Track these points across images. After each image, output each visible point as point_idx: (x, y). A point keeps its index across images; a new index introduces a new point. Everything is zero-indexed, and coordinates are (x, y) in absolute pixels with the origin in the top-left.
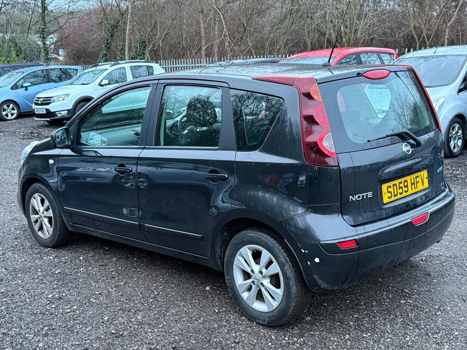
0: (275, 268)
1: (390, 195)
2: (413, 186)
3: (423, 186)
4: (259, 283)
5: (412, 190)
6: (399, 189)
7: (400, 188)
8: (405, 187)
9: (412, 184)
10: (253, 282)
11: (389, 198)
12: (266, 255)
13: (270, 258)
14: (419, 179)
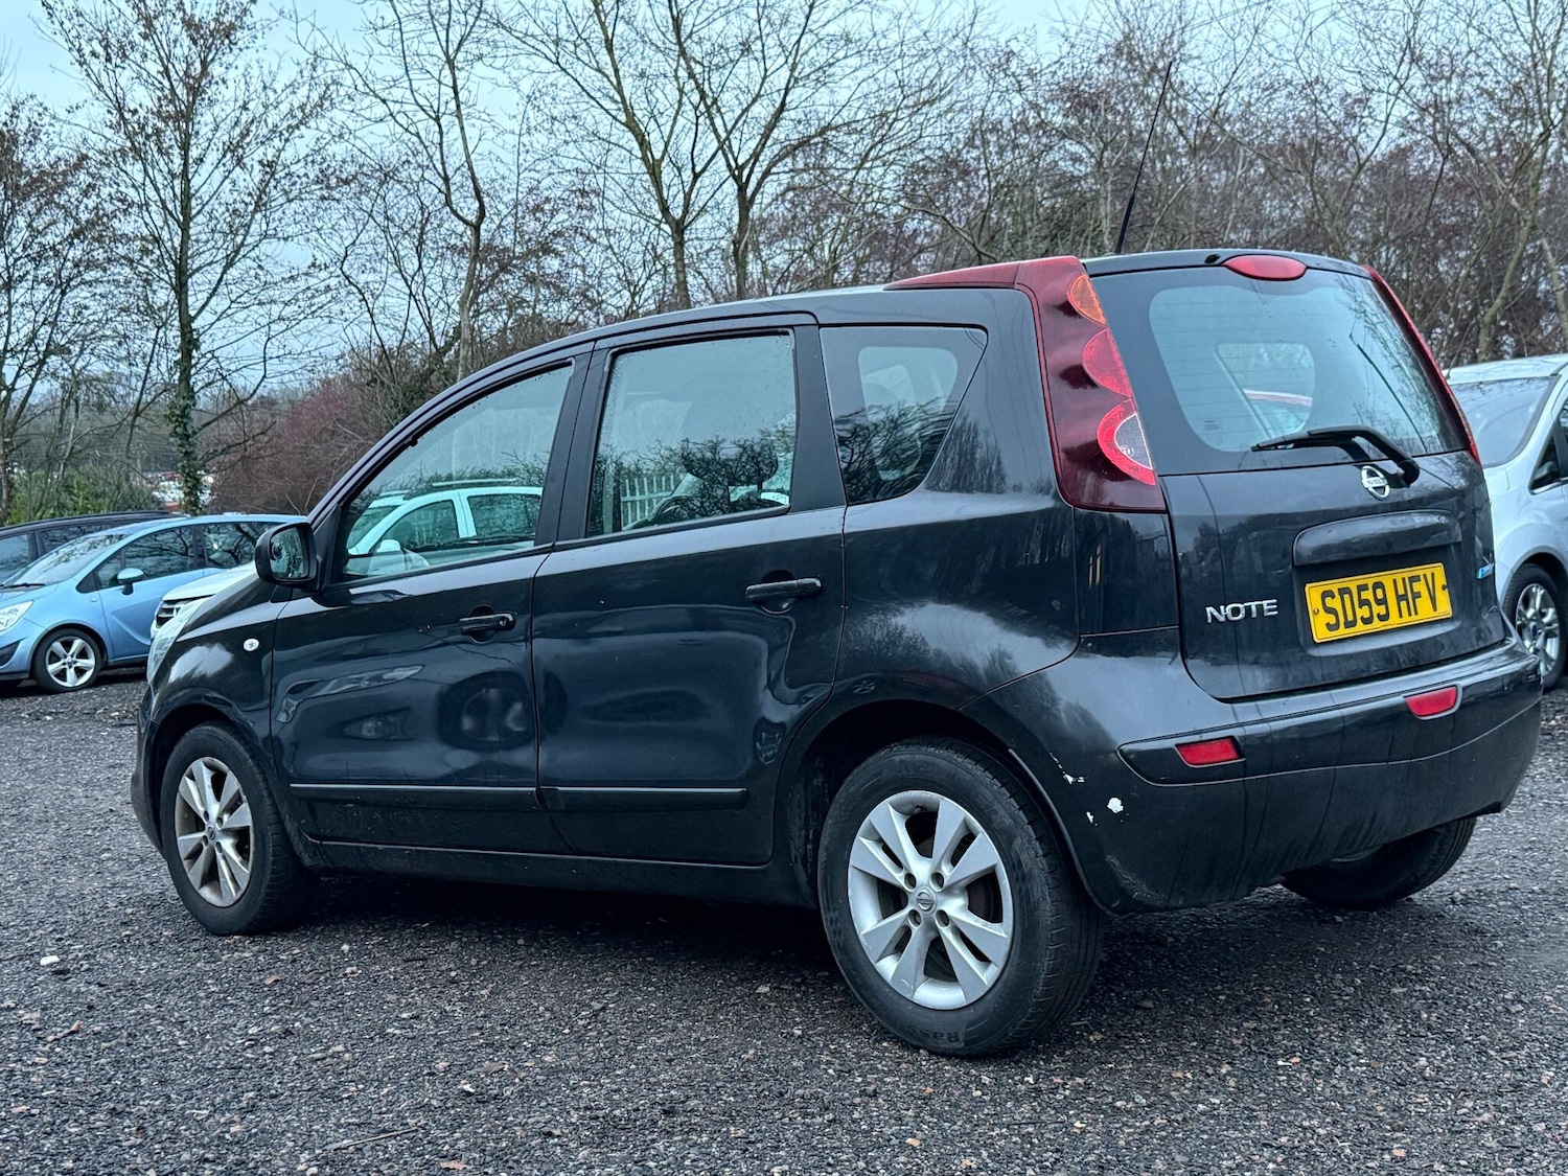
0: (984, 854)
1: (1332, 619)
2: (1403, 604)
3: (1435, 610)
4: (934, 915)
5: (1401, 616)
6: (1360, 607)
7: (1364, 603)
8: (1379, 602)
9: (1400, 598)
10: (914, 914)
11: (1330, 627)
12: (951, 817)
13: (966, 823)
14: (1419, 587)
